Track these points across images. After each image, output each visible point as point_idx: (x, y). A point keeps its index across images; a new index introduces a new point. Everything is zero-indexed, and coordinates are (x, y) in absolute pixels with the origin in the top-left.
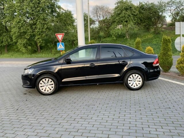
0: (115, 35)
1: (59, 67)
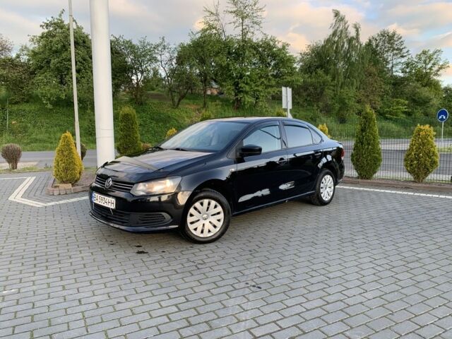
0: (49, 99)
1: (233, 170)
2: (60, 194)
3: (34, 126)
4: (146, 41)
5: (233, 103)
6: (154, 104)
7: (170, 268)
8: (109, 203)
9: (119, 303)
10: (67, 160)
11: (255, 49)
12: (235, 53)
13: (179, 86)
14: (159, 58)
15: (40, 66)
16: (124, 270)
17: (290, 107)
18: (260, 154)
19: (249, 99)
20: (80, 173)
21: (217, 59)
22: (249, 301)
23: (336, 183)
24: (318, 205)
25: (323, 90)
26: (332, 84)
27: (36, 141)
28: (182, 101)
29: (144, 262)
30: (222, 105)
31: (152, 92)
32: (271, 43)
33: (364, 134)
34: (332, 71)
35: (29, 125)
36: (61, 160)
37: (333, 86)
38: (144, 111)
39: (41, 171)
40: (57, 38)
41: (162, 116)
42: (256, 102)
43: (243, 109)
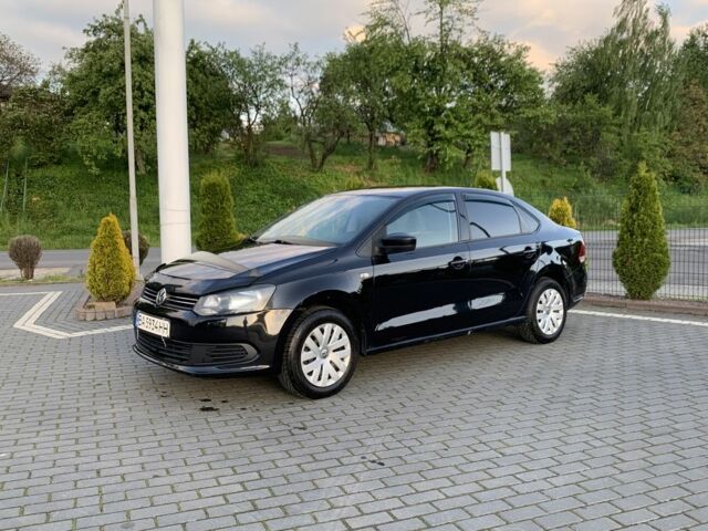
0: (94, 158)
1: (367, 275)
2: (95, 320)
3: (69, 206)
4: (265, 52)
5: (424, 160)
6: (278, 164)
7: (248, 432)
8: (160, 327)
9: (156, 476)
10: (109, 262)
11: (464, 59)
12: (428, 68)
13: (323, 131)
14: (288, 80)
15: (82, 100)
16: (175, 434)
17: (507, 167)
18: (413, 249)
19: (453, 153)
20: (130, 284)
21: (394, 80)
22: (358, 481)
23: (568, 304)
24: (531, 342)
25: (597, 134)
26: (615, 121)
27: (71, 231)
28: (330, 158)
29: (208, 423)
30: (403, 165)
31: (278, 142)
32: (496, 48)
33: (635, 216)
34: (615, 97)
35: (60, 203)
36: (100, 262)
37: (616, 125)
38: (260, 177)
39: (71, 281)
40: (111, 52)
41: (293, 186)
42: (468, 158)
43: (442, 172)
